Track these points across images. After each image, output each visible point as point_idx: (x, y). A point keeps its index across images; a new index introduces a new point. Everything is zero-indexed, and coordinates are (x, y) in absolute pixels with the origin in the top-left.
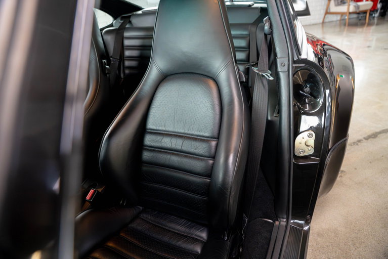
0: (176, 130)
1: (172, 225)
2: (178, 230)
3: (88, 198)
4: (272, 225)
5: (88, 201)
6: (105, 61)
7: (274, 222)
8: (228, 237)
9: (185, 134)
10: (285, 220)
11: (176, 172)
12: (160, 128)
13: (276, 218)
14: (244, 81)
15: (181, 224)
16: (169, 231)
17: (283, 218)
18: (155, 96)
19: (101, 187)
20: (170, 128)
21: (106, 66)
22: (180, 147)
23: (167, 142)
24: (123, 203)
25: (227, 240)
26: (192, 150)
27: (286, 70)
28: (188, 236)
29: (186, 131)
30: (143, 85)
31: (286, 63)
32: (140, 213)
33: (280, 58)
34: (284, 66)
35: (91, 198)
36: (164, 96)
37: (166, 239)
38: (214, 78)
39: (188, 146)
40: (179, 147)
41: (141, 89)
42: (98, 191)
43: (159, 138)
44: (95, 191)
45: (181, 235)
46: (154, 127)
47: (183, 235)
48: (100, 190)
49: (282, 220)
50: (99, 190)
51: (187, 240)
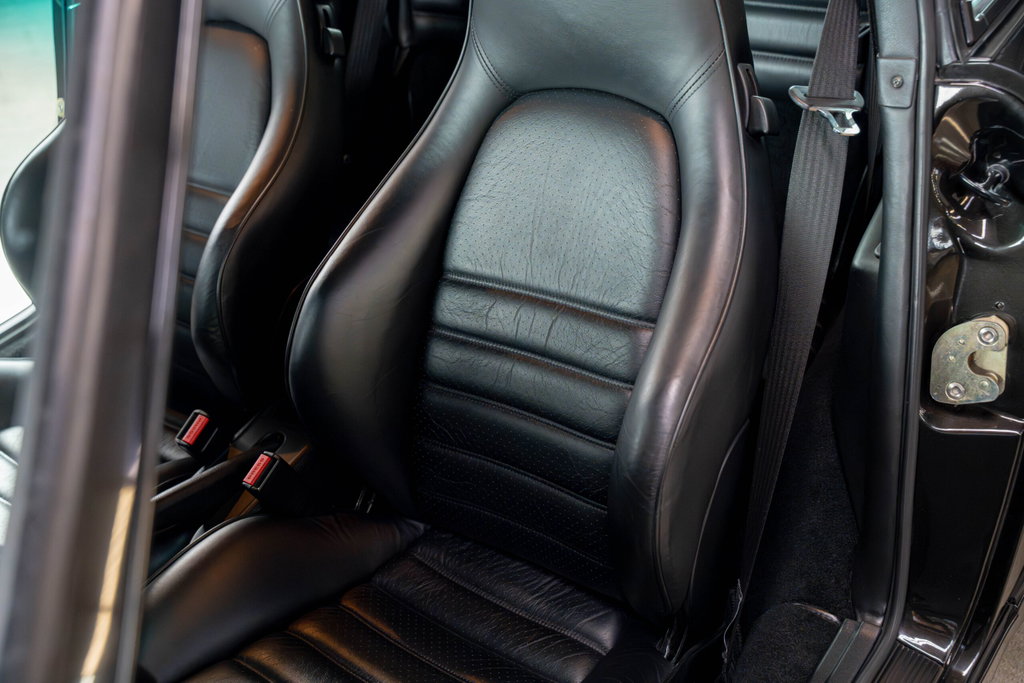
0: (537, 282)
1: (512, 592)
2: (525, 608)
3: (249, 479)
4: (833, 629)
5: (250, 490)
6: (327, 7)
7: (842, 620)
8: (673, 649)
9: (561, 296)
10: (879, 621)
11: (526, 418)
12: (487, 271)
13: (851, 610)
14: (766, 130)
15: (541, 588)
16: (497, 608)
17: (876, 614)
18: (478, 162)
19: (294, 449)
20: (517, 272)
21: (330, 30)
22: (544, 340)
23: (504, 319)
24: (364, 506)
25: (670, 657)
26: (578, 353)
27: (907, 101)
28: (554, 632)
29: (564, 289)
30: (442, 121)
31: (910, 79)
32: (414, 543)
33: (890, 57)
34: (900, 86)
35: (258, 482)
36: (503, 165)
37: (482, 632)
38: (666, 115)
39: (565, 336)
40: (538, 338)
41: (434, 135)
42: (282, 460)
43: (482, 302)
44: (272, 460)
45: (531, 625)
46: (468, 267)
47: (537, 626)
48: (290, 459)
49: (868, 617)
50: (284, 457)
51: (547, 642)
